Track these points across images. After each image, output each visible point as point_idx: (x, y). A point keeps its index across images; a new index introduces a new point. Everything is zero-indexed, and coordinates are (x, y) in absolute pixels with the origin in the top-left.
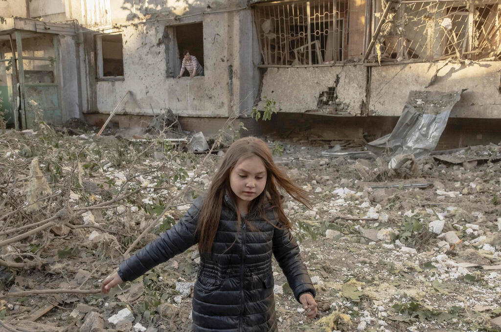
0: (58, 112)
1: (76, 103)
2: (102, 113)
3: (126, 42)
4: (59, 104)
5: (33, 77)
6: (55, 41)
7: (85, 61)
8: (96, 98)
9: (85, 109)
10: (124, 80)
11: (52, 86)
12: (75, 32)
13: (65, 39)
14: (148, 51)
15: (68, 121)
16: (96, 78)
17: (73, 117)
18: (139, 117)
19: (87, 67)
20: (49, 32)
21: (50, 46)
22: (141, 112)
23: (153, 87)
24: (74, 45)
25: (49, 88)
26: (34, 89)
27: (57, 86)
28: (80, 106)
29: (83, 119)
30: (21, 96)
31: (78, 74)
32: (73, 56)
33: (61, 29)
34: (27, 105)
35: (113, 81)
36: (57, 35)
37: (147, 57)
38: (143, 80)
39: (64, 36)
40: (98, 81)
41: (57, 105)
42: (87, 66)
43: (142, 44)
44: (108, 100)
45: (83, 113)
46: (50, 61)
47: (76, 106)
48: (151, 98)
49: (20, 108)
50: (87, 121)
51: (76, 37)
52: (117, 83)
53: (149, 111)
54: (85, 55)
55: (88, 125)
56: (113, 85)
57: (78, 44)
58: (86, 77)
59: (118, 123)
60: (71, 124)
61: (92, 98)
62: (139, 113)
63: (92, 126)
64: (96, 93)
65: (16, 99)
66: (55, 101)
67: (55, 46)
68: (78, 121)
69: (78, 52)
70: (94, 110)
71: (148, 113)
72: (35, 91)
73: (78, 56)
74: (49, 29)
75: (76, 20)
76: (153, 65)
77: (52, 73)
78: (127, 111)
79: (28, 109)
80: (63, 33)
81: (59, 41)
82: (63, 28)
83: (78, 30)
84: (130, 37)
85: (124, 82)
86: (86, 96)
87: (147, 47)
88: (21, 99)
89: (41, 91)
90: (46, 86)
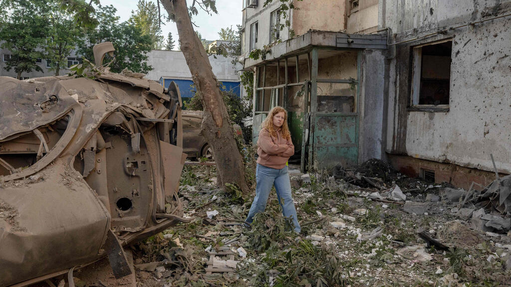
0: (353, 151)
1: (379, 139)
2: (411, 157)
3: (458, 52)
4: (357, 139)
5: (329, 104)
6: (360, 58)
7: (395, 83)
8: (405, 135)
9: (389, 148)
10: (448, 110)
11: (350, 116)
12: (387, 45)
13: (373, 54)
14: (494, 65)
15: (365, 163)
16: (408, 107)
17: (373, 157)
18: (469, 170)
19: (398, 91)
20: (353, 46)
21: (354, 65)
22: (472, 163)
23: (499, 124)
24: (383, 62)
25: (345, 119)
26: (327, 119)
27: (356, 116)
28: (384, 143)
29: (385, 161)
30: (311, 129)
31: (384, 101)
32: (381, 76)
33: (370, 42)
34: (316, 141)
35: (432, 112)
36: (363, 49)
37: (491, 75)
38: (481, 111)
39: (371, 51)
40: (409, 111)
41: (353, 142)
42: (398, 89)
43: (485, 54)
44: (421, 138)
45: (387, 153)
46: (350, 83)
47: (379, 143)
48: (493, 142)
49: (307, 144)
50: (390, 164)
51: (386, 51)
52: (437, 115)
53: (487, 164)
54: (397, 75)
55: (391, 170)
56: (431, 118)
57: (388, 61)
58: (395, 105)
59: (434, 174)
60: (368, 167)
61: (399, 133)
62: (469, 164)
63: (397, 172)
64: (405, 127)
65: (305, 133)
66: (352, 136)
67: (359, 65)
68: (377, 164)
69: (387, 70)
70: (401, 150)
71: (484, 167)
72: (329, 122)
73: (387, 77)
74: (352, 42)
75: (390, 28)
76: (501, 89)
77: (352, 98)
78: (449, 158)
79: (317, 144)
80: (370, 47)
81: (364, 57)
82: (370, 40)
83: (391, 41)
84: (465, 45)
85: (449, 114)
86: (393, 130)
87: (494, 59)
88: (311, 132)
89: (335, 123)
90: (342, 116)
